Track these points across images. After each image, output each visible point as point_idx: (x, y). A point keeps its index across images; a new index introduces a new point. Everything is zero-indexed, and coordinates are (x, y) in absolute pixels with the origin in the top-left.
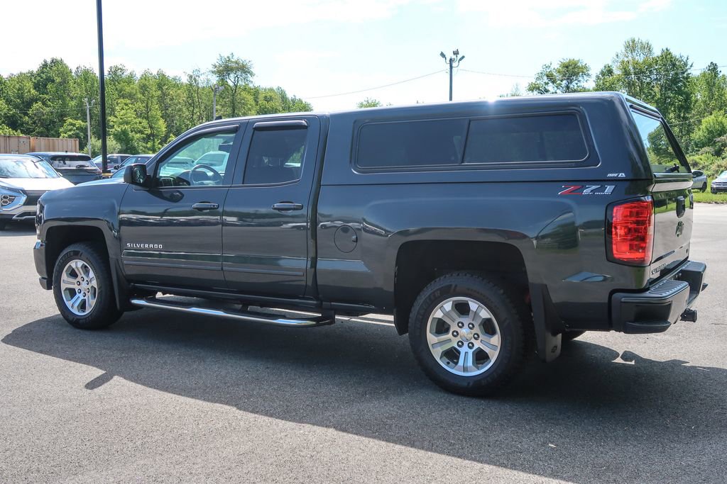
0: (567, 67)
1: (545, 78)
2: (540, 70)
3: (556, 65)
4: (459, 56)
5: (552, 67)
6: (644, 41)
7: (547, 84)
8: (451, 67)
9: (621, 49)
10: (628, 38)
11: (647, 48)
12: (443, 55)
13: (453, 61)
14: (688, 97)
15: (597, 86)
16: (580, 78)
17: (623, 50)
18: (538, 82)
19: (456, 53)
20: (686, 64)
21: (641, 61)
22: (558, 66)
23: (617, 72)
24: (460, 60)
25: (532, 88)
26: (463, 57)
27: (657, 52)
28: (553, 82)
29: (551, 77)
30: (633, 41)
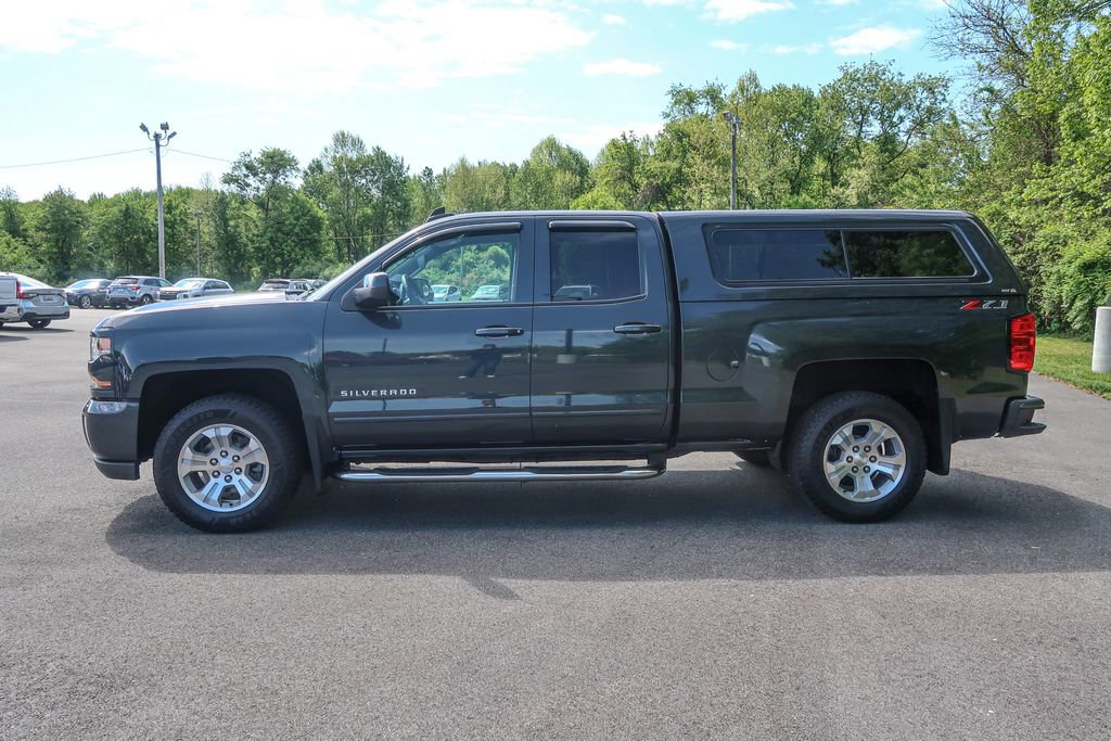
0: (272, 158)
1: (244, 168)
2: (236, 158)
3: (256, 154)
4: (169, 132)
5: (253, 157)
6: (355, 136)
7: (247, 176)
8: (158, 146)
9: (330, 142)
10: (337, 130)
11: (357, 143)
12: (144, 128)
13: (160, 137)
14: (406, 205)
15: (306, 183)
16: (288, 173)
17: (332, 143)
18: (236, 173)
19: (165, 127)
20: (402, 166)
21: (355, 158)
22: (259, 156)
23: (328, 169)
24: (170, 137)
25: (228, 179)
26: (174, 134)
27: (369, 151)
28: (255, 175)
29: (250, 167)
30: (343, 134)
